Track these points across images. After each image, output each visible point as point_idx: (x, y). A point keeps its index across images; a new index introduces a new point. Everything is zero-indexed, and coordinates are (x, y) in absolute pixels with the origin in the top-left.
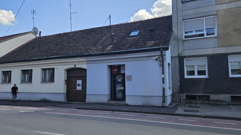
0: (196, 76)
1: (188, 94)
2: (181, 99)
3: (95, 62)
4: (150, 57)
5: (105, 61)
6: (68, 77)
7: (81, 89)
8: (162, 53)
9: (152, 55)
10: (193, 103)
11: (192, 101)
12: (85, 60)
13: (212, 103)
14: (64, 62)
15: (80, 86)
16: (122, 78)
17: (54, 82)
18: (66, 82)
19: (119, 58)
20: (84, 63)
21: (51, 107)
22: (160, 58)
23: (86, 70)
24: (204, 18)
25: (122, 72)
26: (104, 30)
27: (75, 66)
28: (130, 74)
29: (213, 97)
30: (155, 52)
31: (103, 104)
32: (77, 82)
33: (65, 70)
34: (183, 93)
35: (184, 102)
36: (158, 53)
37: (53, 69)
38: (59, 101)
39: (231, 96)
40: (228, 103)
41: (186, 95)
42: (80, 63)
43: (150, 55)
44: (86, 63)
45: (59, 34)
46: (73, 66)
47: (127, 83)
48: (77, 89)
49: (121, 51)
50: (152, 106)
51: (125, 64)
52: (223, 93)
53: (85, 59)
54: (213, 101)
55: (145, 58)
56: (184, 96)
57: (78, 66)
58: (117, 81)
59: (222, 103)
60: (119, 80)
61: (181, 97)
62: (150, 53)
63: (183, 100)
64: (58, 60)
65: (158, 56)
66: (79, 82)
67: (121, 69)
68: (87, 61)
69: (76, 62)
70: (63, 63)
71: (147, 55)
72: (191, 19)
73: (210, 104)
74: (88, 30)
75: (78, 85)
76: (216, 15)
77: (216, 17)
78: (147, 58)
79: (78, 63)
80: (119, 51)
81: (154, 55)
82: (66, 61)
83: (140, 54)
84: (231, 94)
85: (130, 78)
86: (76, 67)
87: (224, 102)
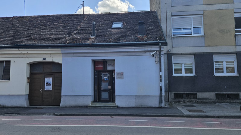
0: (184, 74)
1: (176, 93)
2: (170, 98)
3: (75, 55)
4: (145, 52)
5: (88, 55)
6: (31, 73)
7: (51, 89)
8: (160, 48)
9: (149, 49)
10: (181, 102)
11: (180, 100)
12: (60, 52)
13: (199, 101)
14: (28, 53)
15: (50, 85)
16: (109, 76)
17: (9, 80)
18: (29, 80)
19: (108, 51)
20: (58, 55)
21: (13, 115)
22: (157, 54)
23: (60, 65)
24: (192, 16)
25: (109, 68)
26: (75, 18)
27: (44, 59)
28: (122, 71)
29: (200, 95)
30: (152, 47)
31: (86, 107)
32: (46, 80)
33: (28, 63)
34: (171, 91)
35: (172, 101)
36: (157, 48)
37: (8, 63)
38: (18, 105)
39: (216, 94)
40: (213, 100)
41: (174, 94)
42: (52, 55)
43: (146, 50)
44: (61, 55)
45: (7, 17)
46: (41, 59)
47: (117, 81)
48: (45, 89)
49: (110, 43)
50: (148, 107)
51: (115, 60)
52: (209, 91)
53: (61, 50)
54: (199, 99)
55: (140, 53)
56: (172, 95)
57: (48, 59)
58: (103, 78)
59: (207, 101)
60: (105, 78)
61: (169, 96)
62: (146, 48)
63: (171, 99)
64: (17, 50)
65: (155, 52)
66: (49, 80)
67: (108, 65)
68: (63, 53)
69: (46, 54)
70: (24, 54)
71: (143, 50)
72: (180, 16)
73: (198, 102)
74: (50, 16)
75: (47, 83)
76: (203, 14)
77: (203, 17)
78: (142, 53)
79: (49, 55)
80: (107, 43)
81: (151, 50)
82: (29, 52)
83: (134, 48)
84: (216, 91)
85: (121, 75)
86: (46, 60)
87: (210, 99)
